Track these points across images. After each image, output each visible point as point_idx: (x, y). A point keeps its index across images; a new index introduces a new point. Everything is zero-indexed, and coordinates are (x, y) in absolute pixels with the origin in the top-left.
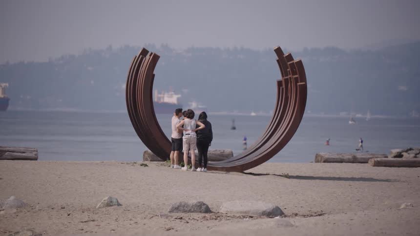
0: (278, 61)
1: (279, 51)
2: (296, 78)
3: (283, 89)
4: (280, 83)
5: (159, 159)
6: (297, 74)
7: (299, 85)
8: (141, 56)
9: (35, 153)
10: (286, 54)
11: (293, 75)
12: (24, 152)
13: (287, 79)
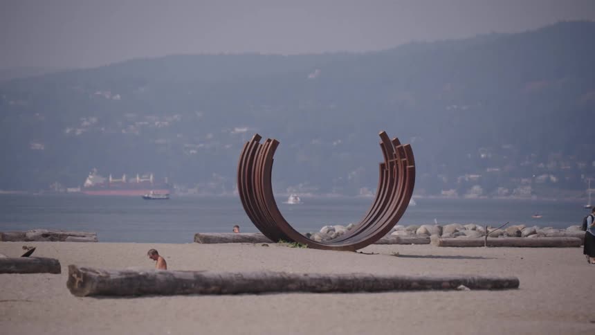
0: (382, 145)
1: (384, 136)
2: (405, 162)
3: (387, 172)
4: (383, 166)
5: (269, 240)
6: (405, 158)
7: (409, 168)
8: (255, 142)
9: (94, 237)
10: (392, 138)
11: (401, 158)
12: (84, 236)
13: (393, 162)
